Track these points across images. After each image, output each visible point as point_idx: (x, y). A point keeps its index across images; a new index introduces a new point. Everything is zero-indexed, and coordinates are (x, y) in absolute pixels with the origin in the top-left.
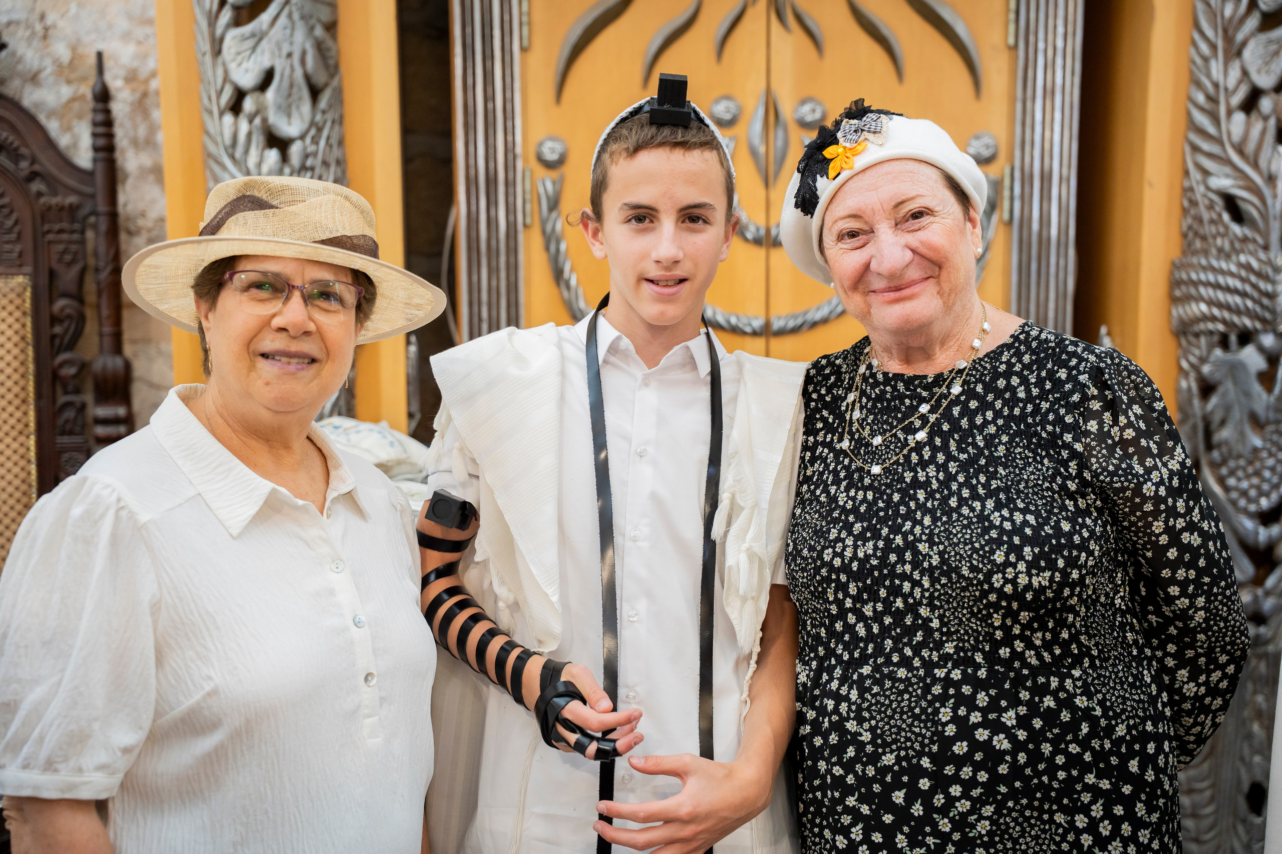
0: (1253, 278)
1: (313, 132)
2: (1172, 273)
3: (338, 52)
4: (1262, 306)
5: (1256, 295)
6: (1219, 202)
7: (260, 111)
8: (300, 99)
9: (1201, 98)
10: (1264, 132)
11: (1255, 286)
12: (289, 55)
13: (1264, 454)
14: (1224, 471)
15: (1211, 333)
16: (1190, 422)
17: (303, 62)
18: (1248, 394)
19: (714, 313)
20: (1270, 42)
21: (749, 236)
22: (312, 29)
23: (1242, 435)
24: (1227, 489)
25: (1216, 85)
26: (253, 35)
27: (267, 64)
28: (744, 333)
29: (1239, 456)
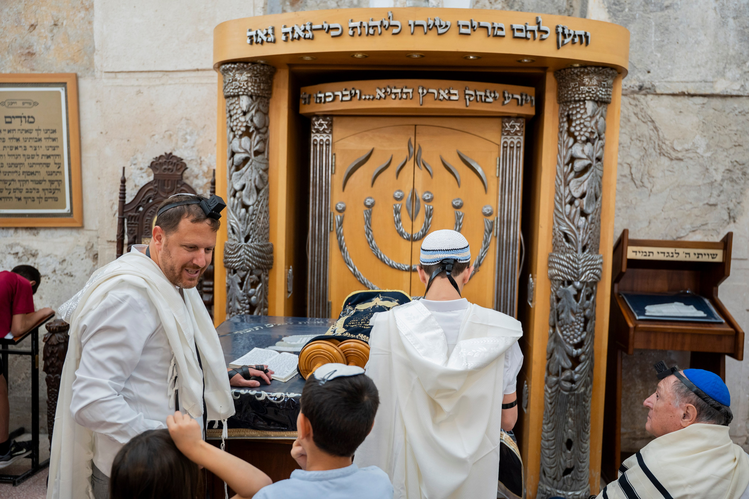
0: (571, 262)
1: (257, 203)
2: (548, 258)
3: (268, 178)
4: (574, 272)
5: (572, 268)
6: (562, 235)
7: (241, 197)
8: (253, 193)
9: (558, 198)
10: (576, 212)
11: (571, 265)
12: (250, 180)
13: (576, 324)
14: (562, 329)
15: (559, 280)
16: (553, 310)
17: (255, 182)
18: (570, 302)
19: (393, 263)
20: (578, 182)
21: (405, 237)
22: (258, 172)
23: (568, 316)
24: (563, 335)
25: (562, 194)
26: (240, 174)
27: (244, 183)
28: (403, 270)
29: (567, 324)
